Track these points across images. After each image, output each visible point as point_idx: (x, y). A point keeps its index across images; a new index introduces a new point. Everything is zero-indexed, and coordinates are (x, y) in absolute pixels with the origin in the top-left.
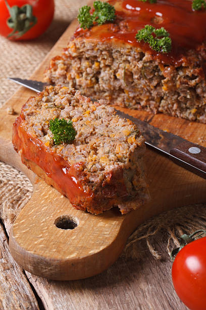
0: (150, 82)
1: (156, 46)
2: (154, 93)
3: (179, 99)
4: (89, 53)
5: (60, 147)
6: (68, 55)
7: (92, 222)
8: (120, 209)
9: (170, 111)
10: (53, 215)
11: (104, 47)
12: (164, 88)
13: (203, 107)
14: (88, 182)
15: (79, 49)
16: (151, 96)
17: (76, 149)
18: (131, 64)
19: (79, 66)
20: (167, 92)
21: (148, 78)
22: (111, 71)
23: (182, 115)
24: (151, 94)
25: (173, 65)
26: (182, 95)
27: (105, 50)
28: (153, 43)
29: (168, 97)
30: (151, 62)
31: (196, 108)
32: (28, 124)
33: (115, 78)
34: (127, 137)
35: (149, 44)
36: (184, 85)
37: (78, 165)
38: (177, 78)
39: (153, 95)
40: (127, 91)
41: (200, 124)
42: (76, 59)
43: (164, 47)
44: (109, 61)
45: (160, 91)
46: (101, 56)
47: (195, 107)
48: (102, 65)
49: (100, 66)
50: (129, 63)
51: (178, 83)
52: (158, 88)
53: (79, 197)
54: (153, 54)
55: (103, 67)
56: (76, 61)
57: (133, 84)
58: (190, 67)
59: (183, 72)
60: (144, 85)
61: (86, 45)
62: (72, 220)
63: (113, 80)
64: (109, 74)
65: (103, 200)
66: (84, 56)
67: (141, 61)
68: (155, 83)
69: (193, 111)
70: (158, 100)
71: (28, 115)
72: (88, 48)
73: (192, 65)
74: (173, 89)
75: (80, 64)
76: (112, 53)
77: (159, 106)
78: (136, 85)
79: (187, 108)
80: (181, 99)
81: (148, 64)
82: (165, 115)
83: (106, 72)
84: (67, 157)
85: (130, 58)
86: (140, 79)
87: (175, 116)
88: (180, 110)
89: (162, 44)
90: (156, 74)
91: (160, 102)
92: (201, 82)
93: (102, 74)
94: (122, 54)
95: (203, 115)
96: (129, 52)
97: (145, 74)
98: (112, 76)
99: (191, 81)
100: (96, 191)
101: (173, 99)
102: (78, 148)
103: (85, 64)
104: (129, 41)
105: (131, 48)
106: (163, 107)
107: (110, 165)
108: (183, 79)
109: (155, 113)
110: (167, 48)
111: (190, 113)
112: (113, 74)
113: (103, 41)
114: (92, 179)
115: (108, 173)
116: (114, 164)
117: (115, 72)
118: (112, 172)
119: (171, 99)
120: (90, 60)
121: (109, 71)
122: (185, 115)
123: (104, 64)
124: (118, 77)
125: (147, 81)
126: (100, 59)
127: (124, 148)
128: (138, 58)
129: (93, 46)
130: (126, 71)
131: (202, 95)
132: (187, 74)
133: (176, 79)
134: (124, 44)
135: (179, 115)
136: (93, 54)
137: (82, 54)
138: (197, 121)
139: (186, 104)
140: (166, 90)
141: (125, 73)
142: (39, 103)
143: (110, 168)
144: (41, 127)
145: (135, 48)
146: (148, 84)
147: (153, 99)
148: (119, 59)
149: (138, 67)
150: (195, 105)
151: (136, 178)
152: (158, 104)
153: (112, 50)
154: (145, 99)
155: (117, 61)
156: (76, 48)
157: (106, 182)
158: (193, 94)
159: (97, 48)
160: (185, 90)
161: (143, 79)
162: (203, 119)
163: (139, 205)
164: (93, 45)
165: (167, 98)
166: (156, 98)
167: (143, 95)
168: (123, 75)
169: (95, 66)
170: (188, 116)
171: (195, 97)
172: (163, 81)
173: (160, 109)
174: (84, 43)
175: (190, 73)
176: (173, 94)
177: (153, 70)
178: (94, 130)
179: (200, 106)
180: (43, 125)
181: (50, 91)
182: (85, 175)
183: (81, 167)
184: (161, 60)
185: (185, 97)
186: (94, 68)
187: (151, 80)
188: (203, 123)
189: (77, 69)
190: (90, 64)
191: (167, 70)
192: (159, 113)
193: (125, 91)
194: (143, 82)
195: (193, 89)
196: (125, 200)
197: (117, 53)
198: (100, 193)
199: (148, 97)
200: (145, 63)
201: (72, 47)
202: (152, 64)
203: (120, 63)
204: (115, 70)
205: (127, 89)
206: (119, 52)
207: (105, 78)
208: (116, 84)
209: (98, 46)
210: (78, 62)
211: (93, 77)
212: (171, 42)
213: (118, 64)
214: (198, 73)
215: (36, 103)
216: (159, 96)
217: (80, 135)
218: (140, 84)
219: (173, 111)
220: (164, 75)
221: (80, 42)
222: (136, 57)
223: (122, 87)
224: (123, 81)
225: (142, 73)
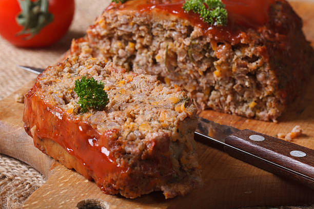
0: (198, 67)
1: (208, 17)
2: (203, 81)
3: (234, 87)
4: (122, 28)
5: (86, 115)
6: (96, 33)
7: (125, 207)
8: (163, 192)
9: (222, 106)
10: (76, 199)
11: (142, 19)
12: (216, 74)
13: (264, 100)
14: (123, 153)
15: (109, 24)
16: (199, 86)
17: (107, 116)
18: (175, 42)
19: (108, 47)
20: (219, 79)
21: (196, 60)
22: (149, 53)
23: (236, 111)
24: (198, 83)
25: (229, 42)
26: (239, 82)
27: (143, 24)
28: (205, 12)
29: (221, 86)
30: (201, 38)
31: (255, 101)
32: (45, 91)
33: (155, 63)
34: (174, 105)
35: (200, 14)
36: (241, 68)
37: (111, 132)
38: (234, 60)
39: (201, 84)
40: (168, 79)
41: (259, 122)
42: (105, 39)
43: (219, 18)
44: (148, 40)
45: (211, 78)
46: (138, 32)
47: (255, 99)
48: (138, 46)
49: (135, 48)
50: (173, 41)
51: (234, 66)
52: (208, 74)
53: (109, 175)
54: (205, 27)
55: (140, 48)
56: (105, 42)
57: (176, 71)
58: (250, 45)
59: (241, 52)
60: (191, 71)
61: (119, 19)
62: (100, 206)
63: (150, 65)
64: (146, 57)
65: (142, 178)
66: (116, 35)
67: (188, 38)
68: (204, 67)
69: (252, 104)
70: (207, 92)
71: (45, 84)
72: (121, 23)
73: (254, 42)
74: (228, 74)
75: (110, 45)
76: (152, 28)
77: (208, 100)
78: (180, 71)
79: (244, 102)
80: (237, 88)
81: (197, 42)
82: (215, 111)
83: (143, 54)
84: (96, 125)
85: (174, 34)
86: (186, 62)
87: (227, 113)
88: (235, 105)
89: (216, 14)
90: (207, 55)
91: (210, 94)
92: (263, 65)
93: (138, 58)
94: (165, 29)
95: (263, 110)
96: (174, 26)
97: (193, 55)
98: (150, 60)
99: (250, 64)
100: (133, 166)
101: (227, 89)
102: (111, 115)
103: (116, 44)
104: (174, 12)
105: (176, 21)
106: (214, 100)
107: (152, 132)
108: (240, 60)
109: (203, 109)
110: (222, 20)
111: (248, 108)
112: (151, 57)
113: (142, 12)
114: (128, 149)
115: (150, 142)
116: (157, 131)
117: (154, 54)
118: (155, 140)
119: (225, 88)
120: (123, 41)
121: (146, 53)
122: (241, 110)
123: (141, 43)
124: (158, 60)
125: (194, 65)
126: (137, 36)
127: (170, 116)
128: (185, 34)
129: (129, 19)
130: (169, 52)
131: (264, 82)
132: (246, 54)
133: (232, 60)
134: (168, 15)
135: (233, 111)
136: (129, 29)
137: (113, 32)
138: (256, 118)
139: (243, 96)
140: (218, 77)
141: (167, 55)
142: (59, 73)
143: (152, 135)
144: (62, 94)
145: (182, 21)
146: (196, 68)
147: (200, 91)
148: (161, 36)
149: (184, 45)
150: (253, 97)
151: (185, 154)
152: (207, 96)
153: (152, 24)
154: (191, 90)
155: (158, 39)
156: (106, 23)
157: (147, 154)
158: (253, 82)
159: (133, 21)
160: (243, 75)
161: (190, 63)
162: (264, 115)
163: (188, 188)
164: (128, 17)
165: (219, 88)
166: (204, 88)
167: (188, 84)
168: (164, 57)
169: (130, 46)
170: (244, 110)
171: (254, 86)
172: (215, 63)
173: (209, 103)
174: (116, 16)
175: (250, 53)
176: (227, 82)
177: (203, 50)
178: (131, 98)
179: (261, 98)
180: (65, 94)
181: (73, 63)
182: (120, 144)
183: (114, 135)
184: (214, 36)
185: (242, 86)
186: (128, 50)
187: (200, 63)
188: (263, 120)
189: (106, 52)
190: (123, 44)
191: (221, 48)
192: (208, 108)
193: (166, 80)
194: (190, 65)
195: (253, 75)
196: (170, 181)
197: (158, 28)
198: (139, 168)
199: (195, 87)
200: (194, 39)
201: (102, 22)
202: (202, 42)
203: (162, 42)
204: (154, 52)
205: (169, 77)
206: (161, 26)
207: (141, 63)
208: (155, 70)
209: (135, 19)
210: (108, 43)
211: (125, 62)
212: (227, 14)
213: (158, 43)
214: (260, 52)
215: (55, 73)
216: (208, 86)
217: (113, 104)
218: (185, 69)
219: (226, 105)
220: (217, 55)
221: (111, 14)
222: (183, 32)
223: (162, 74)
224: (164, 65)
225: (189, 53)
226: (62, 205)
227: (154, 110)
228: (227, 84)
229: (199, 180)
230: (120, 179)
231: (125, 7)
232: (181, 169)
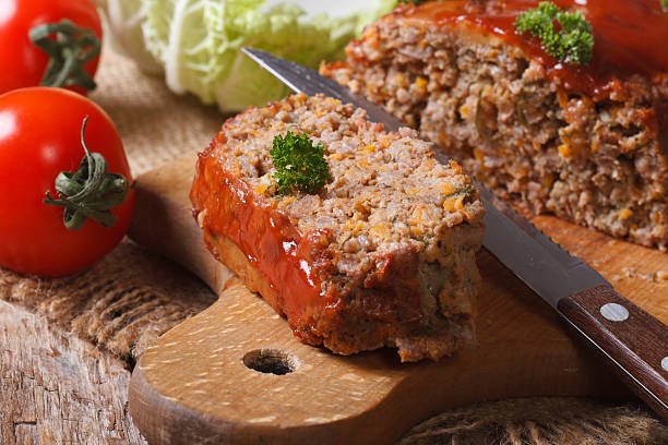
0: (533, 135)
1: (556, 45)
2: (540, 162)
3: (593, 179)
4: (407, 51)
5: (286, 199)
6: (361, 55)
7: (329, 369)
8: (398, 349)
9: (571, 210)
10: (245, 345)
11: (440, 38)
12: (562, 153)
13: (646, 208)
14: (333, 272)
15: (385, 41)
16: (533, 169)
17: (321, 205)
18: (496, 85)
19: (381, 83)
20: (568, 160)
21: (531, 122)
22: (450, 101)
23: (596, 223)
24: (532, 164)
25: (590, 95)
26: (602, 170)
27: (441, 46)
28: (550, 37)
29: (571, 173)
30: (540, 83)
31: (631, 208)
32: (228, 150)
33: (459, 120)
34: (444, 199)
35: (542, 39)
36: (608, 146)
37: (319, 234)
38: (595, 128)
39: (537, 167)
40: (480, 152)
41: (635, 247)
42: (377, 67)
43: (574, 49)
44: (449, 76)
45: (554, 158)
46: (432, 61)
47: (630, 204)
48: (432, 86)
49: (426, 89)
50: (493, 83)
51: (596, 139)
52: (550, 150)
53: (308, 308)
54: (549, 63)
55: (434, 90)
56: (375, 72)
57: (495, 137)
58: (627, 104)
59: (610, 114)
60: (520, 140)
61: (401, 33)
62: (286, 363)
63: (450, 122)
64: (445, 108)
65: (362, 322)
66: (394, 61)
67: (518, 81)
68: (543, 137)
69: (624, 213)
70: (546, 182)
71: (235, 137)
72: (406, 41)
73: (633, 99)
74: (583, 153)
75: (385, 79)
76: (457, 57)
77: (548, 197)
78: (502, 138)
79: (611, 207)
80: (599, 180)
81: (533, 89)
82: (559, 218)
83: (439, 102)
84: (298, 219)
85: (494, 71)
86: (513, 124)
87: (580, 224)
88: (595, 211)
89: (570, 42)
90: (549, 114)
91: (551, 188)
92: (648, 143)
93: (431, 107)
94: (478, 61)
95: (644, 226)
96: (495, 56)
97: (525, 111)
98: (451, 113)
99: (625, 139)
100: (349, 297)
101: (581, 181)
102: (327, 203)
103: (394, 79)
104: (497, 30)
105: (500, 48)
106: (557, 199)
107: (390, 241)
108: (607, 129)
109: (538, 212)
110: (581, 53)
111: (616, 218)
112: (453, 108)
113: (441, 26)
114: (343, 267)
115: (383, 259)
116: (399, 241)
117: (459, 103)
118: (392, 257)
119: (577, 178)
120: (407, 74)
121: (445, 100)
122: (604, 221)
123: (437, 81)
124: (463, 116)
125: (526, 131)
126: (430, 67)
127: (430, 216)
128: (513, 72)
129: (418, 36)
130: (483, 103)
131: (647, 175)
132: (618, 120)
133: (591, 129)
134: (485, 35)
135: (590, 222)
136: (417, 54)
137: (390, 56)
138: (630, 239)
139: (608, 197)
140: (566, 156)
141: (479, 107)
142: (266, 121)
143: (388, 246)
144: (256, 159)
145: (510, 48)
146: (529, 137)
147: (536, 179)
148: (472, 71)
149: (510, 92)
150: (628, 199)
151: (449, 286)
152: (546, 190)
153: (458, 49)
154: (518, 176)
155: (467, 77)
156: (379, 39)
157: (375, 279)
158: (627, 173)
159: (425, 41)
160: (610, 158)
161: (518, 125)
162: (643, 236)
163: (444, 347)
164: (416, 32)
165: (567, 177)
166: (542, 175)
167: (515, 165)
168: (475, 110)
169: (417, 86)
170: (609, 224)
171: (631, 180)
172: (561, 132)
173: (550, 203)
174: (397, 28)
175: (624, 118)
176: (581, 167)
177: (544, 105)
178: (373, 177)
179: (640, 203)
180: (261, 157)
181: (297, 104)
182: (330, 256)
183: (323, 239)
184: (563, 81)
185: (608, 177)
186: (414, 91)
187: (537, 128)
188: (641, 245)
189: (375, 91)
190: (407, 80)
191: (573, 105)
192: (547, 213)
193: (476, 153)
194: (519, 130)
195: (628, 159)
196: (414, 331)
197: (467, 58)
198: (358, 303)
199: (527, 170)
200: (528, 84)
201: (371, 36)
202: (543, 90)
203: (472, 83)
204: (459, 99)
205: (481, 147)
206: (474, 54)
207: (434, 117)
208: (457, 133)
209: (428, 37)
210: (381, 75)
211: (408, 112)
212: (592, 44)
213: (466, 85)
214: (644, 120)
215: (258, 119)
216: (549, 171)
217: (340, 185)
218: (511, 136)
219: (579, 210)
220: (567, 117)
221: (389, 24)
222: (510, 68)
223: (471, 142)
224: (474, 125)
225: (518, 108)
226: (217, 353)
227: (406, 203)
228: (582, 171)
229: (468, 335)
230: (324, 318)
231: (415, 13)
232: (439, 313)
